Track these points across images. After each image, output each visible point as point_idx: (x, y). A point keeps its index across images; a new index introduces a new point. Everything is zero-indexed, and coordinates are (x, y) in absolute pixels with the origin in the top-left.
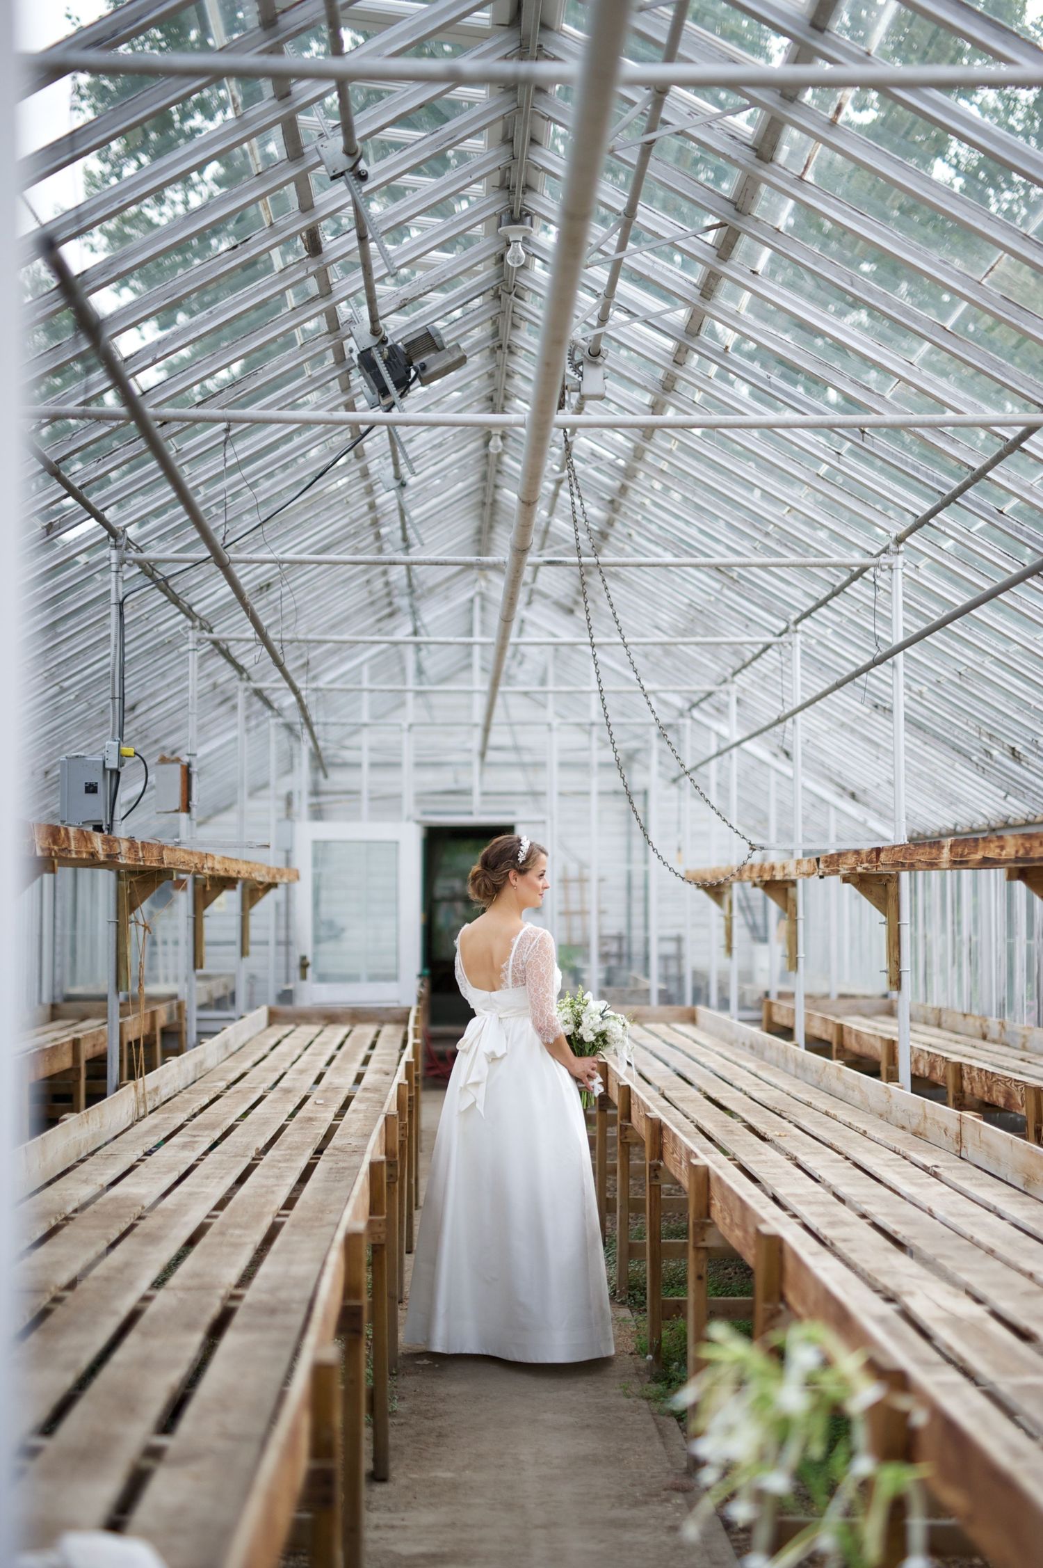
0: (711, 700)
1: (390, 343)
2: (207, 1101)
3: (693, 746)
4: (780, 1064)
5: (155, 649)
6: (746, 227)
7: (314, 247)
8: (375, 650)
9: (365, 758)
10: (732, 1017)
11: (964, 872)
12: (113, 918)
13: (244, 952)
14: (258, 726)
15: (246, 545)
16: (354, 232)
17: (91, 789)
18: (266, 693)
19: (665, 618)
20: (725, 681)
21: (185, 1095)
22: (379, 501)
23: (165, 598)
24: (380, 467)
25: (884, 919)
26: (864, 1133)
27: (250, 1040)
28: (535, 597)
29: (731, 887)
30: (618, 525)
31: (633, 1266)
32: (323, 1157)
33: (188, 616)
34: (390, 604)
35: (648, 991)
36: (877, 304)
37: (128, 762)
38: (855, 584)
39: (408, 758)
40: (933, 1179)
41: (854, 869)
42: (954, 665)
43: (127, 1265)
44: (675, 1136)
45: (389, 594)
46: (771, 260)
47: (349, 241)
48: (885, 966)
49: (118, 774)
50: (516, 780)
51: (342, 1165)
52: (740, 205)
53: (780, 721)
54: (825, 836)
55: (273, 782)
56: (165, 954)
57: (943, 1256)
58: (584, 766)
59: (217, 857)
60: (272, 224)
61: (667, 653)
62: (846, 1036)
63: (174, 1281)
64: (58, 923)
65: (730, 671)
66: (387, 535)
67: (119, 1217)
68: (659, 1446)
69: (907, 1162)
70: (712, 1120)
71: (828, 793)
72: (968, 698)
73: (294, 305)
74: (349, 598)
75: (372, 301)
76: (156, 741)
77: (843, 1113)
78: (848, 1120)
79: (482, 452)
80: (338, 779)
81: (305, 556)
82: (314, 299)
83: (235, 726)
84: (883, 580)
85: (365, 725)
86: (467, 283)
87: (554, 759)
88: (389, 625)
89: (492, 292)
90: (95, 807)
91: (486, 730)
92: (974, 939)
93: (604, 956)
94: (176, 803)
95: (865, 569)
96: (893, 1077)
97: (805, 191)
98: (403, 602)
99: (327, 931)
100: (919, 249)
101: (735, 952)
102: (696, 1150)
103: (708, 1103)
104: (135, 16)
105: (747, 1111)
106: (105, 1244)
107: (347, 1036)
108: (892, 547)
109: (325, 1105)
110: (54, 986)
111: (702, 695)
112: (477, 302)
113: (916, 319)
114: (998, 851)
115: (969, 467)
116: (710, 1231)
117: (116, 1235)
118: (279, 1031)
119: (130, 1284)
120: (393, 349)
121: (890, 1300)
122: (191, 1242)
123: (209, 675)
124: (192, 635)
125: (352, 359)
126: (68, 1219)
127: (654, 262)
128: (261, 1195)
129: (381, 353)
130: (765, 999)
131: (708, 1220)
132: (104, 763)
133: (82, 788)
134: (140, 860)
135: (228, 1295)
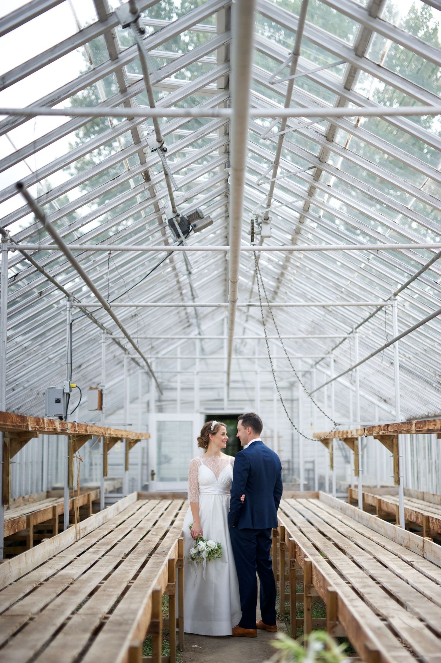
0: (324, 360)
1: (181, 216)
2: (107, 533)
3: (317, 380)
4: (352, 517)
5: (88, 342)
6: (324, 168)
7: (147, 178)
8: (182, 341)
9: (179, 386)
10: (334, 496)
11: (420, 435)
12: (67, 455)
13: (126, 469)
14: (134, 373)
15: (125, 299)
16: (163, 172)
17: (58, 401)
18: (136, 360)
19: (303, 327)
20: (329, 353)
21: (98, 530)
22: (181, 280)
23: (91, 321)
24: (181, 266)
25: (392, 454)
26: (384, 547)
27: (129, 506)
28: (249, 318)
29: (332, 440)
30: (281, 289)
31: (287, 604)
32: (152, 557)
33: (101, 328)
34: (188, 322)
35: (299, 485)
36: (379, 199)
37: (73, 390)
38: (379, 312)
39: (197, 386)
40: (410, 567)
41: (378, 433)
42: (422, 346)
43: (63, 604)
44: (300, 548)
45: (187, 318)
47: (162, 176)
48: (393, 475)
49: (69, 395)
50: (243, 395)
51: (159, 561)
52: (322, 159)
53: (350, 370)
54: (373, 419)
55: (140, 396)
56: (96, 469)
57: (409, 601)
58: (271, 389)
59: (112, 429)
60: (129, 170)
61: (305, 341)
62: (382, 504)
63: (81, 611)
64: (50, 456)
65: (331, 349)
66: (185, 293)
67: (62, 583)
69: (400, 559)
70: (320, 541)
71: (375, 400)
72: (430, 360)
73: (140, 201)
74: (171, 319)
75: (172, 199)
76: (91, 380)
77: (377, 538)
78: (378, 541)
79: (224, 259)
80: (167, 395)
81: (149, 304)
82: (148, 199)
83: (123, 374)
84: (390, 310)
85: (179, 372)
86: (215, 190)
87: (258, 386)
88: (188, 330)
89: (224, 194)
90: (60, 409)
91: (228, 374)
92: (437, 462)
94: (96, 406)
95: (382, 307)
96: (397, 522)
97: (347, 153)
98: (193, 321)
99: (163, 460)
100: (394, 176)
101: (334, 468)
102: (308, 555)
103: (319, 533)
104: (68, 90)
105: (335, 537)
106: (55, 595)
107: (170, 505)
108: (393, 297)
109: (156, 535)
110: (48, 484)
111: (320, 359)
112: (218, 198)
113: (395, 204)
114: (433, 426)
115: (422, 264)
116: (312, 589)
117: (60, 591)
118: (141, 502)
119: (63, 612)
120: (182, 218)
121: (384, 620)
122: (91, 594)
123: (112, 352)
124: (103, 336)
125: (165, 222)
126: (41, 584)
127: (289, 182)
128: (123, 574)
129: (177, 220)
130: (349, 489)
131: (312, 585)
132: (63, 390)
133: (54, 401)
134: (76, 431)
135: (103, 617)
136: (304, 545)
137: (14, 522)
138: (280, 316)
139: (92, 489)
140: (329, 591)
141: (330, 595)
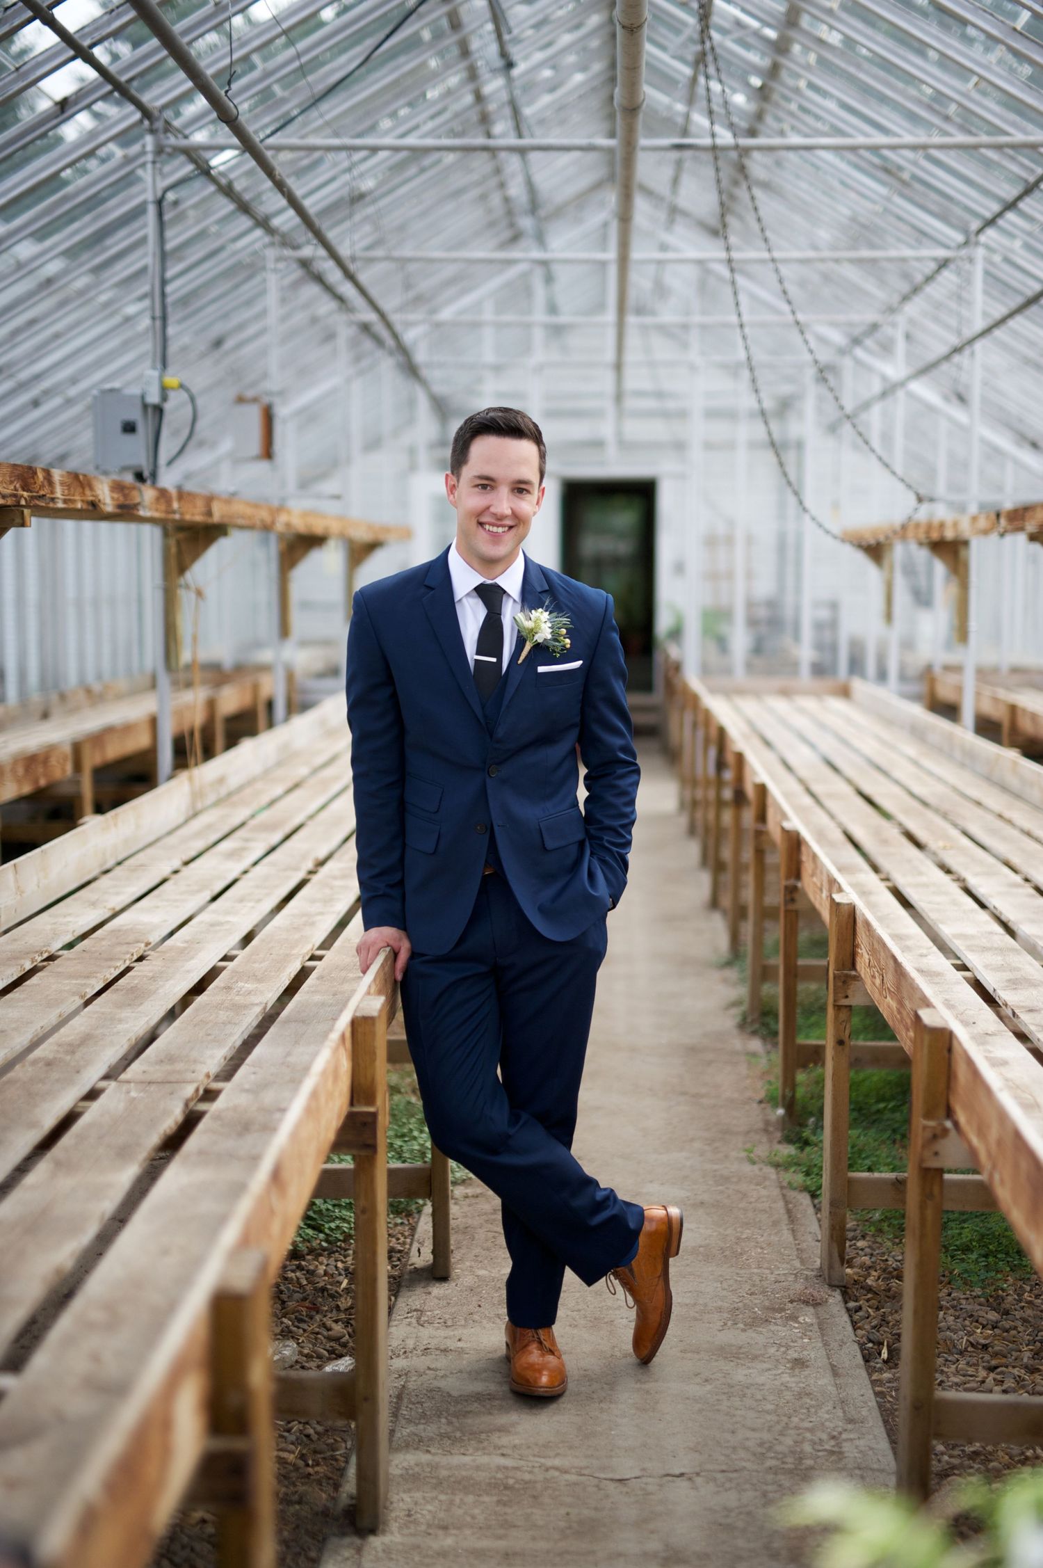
0: (877, 333)
3: (853, 389)
4: (945, 751)
10: (891, 692)
12: (158, 582)
14: (371, 367)
17: (129, 428)
18: (371, 328)
19: (824, 235)
20: (892, 310)
21: (259, 785)
22: (485, 90)
23: (234, 206)
29: (892, 546)
31: (767, 989)
33: (266, 230)
34: (512, 224)
35: (798, 662)
37: (172, 395)
39: (537, 403)
45: (509, 213)
49: (161, 410)
50: (656, 430)
53: (957, 350)
54: (1000, 489)
55: (388, 432)
58: (730, 415)
59: (295, 512)
62: (1020, 717)
65: (898, 298)
67: (114, 956)
68: (787, 1235)
70: (863, 825)
71: (1004, 442)
74: (464, 215)
78: (1027, 825)
79: (607, 28)
83: (338, 371)
85: (490, 366)
87: (698, 407)
88: (512, 251)
90: (134, 451)
91: (618, 366)
93: (752, 622)
98: (526, 223)
101: (895, 619)
105: (903, 811)
111: (865, 329)
116: (854, 986)
117: (100, 985)
123: (304, 307)
124: (271, 253)
126: (51, 958)
128: (297, 929)
130: (927, 675)
131: (853, 973)
132: (143, 397)
133: (118, 427)
134: (174, 512)
135: (201, 1092)
136: (821, 836)
137: (32, 761)
139: (265, 668)
140: (925, 1027)
141: (927, 1038)
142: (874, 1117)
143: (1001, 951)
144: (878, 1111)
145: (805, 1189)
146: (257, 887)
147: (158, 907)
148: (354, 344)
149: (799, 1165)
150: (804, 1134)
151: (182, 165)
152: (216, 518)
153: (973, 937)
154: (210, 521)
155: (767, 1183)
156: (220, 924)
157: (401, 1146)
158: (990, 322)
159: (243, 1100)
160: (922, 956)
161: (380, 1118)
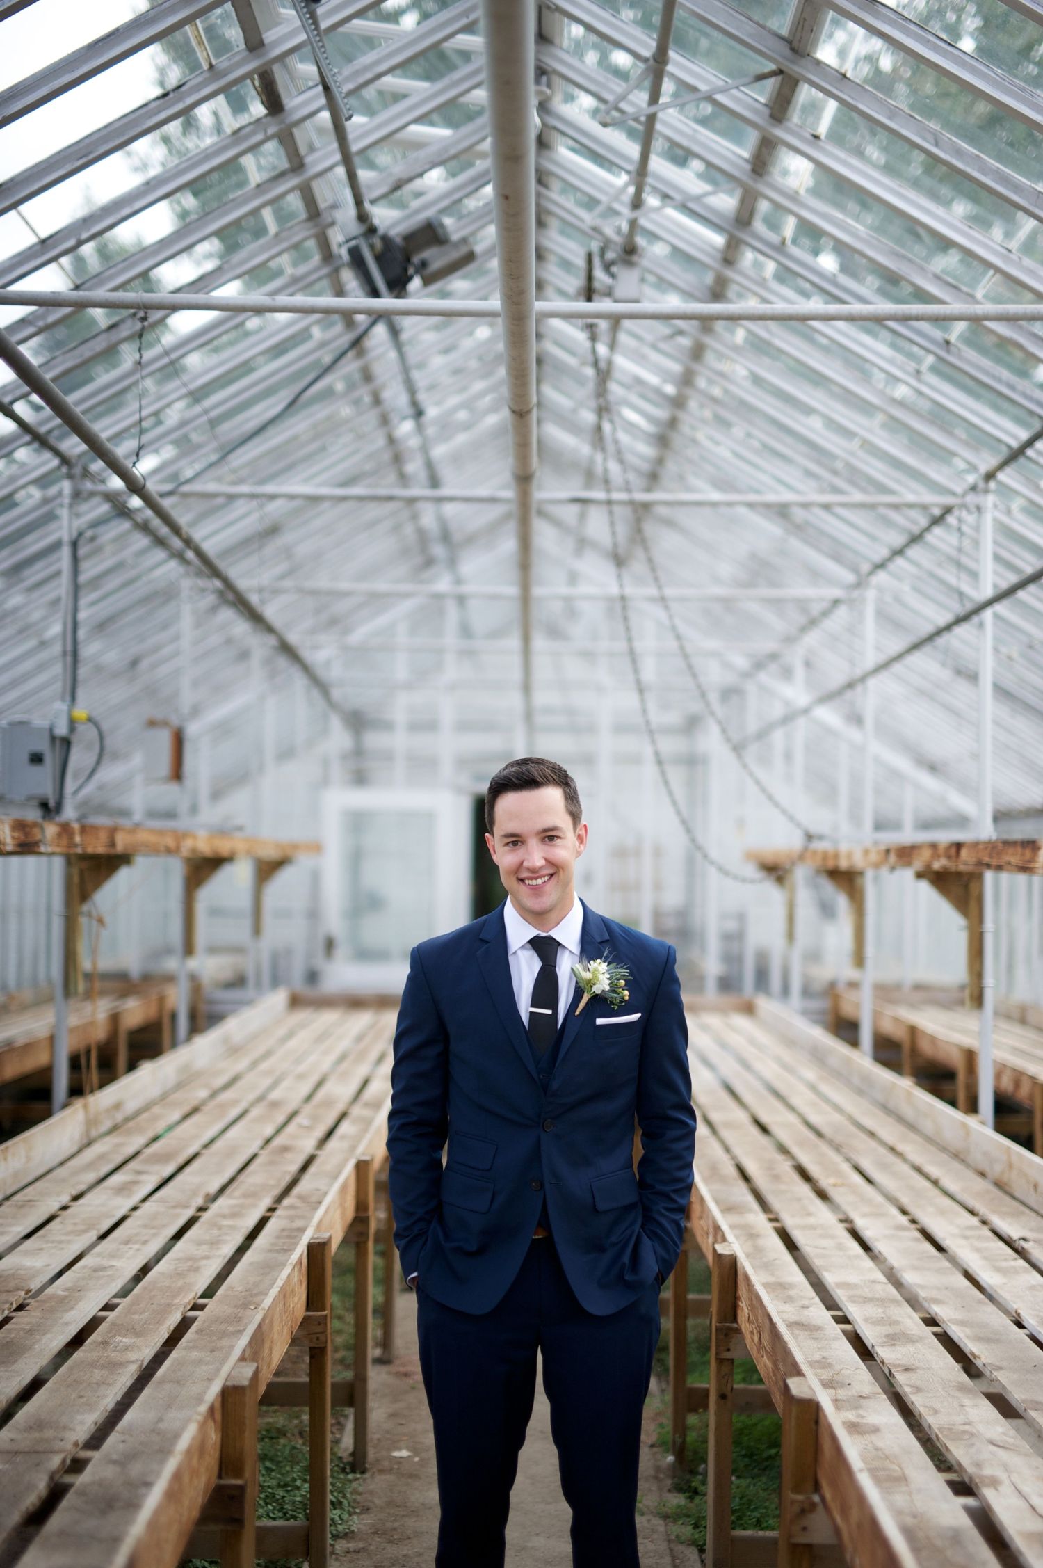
0: (777, 662)
1: (380, 232)
3: (755, 713)
4: (840, 1075)
6: (805, 73)
7: (274, 102)
8: (410, 602)
9: (402, 718)
10: (792, 1009)
12: (62, 910)
13: (257, 929)
17: (36, 759)
19: (725, 568)
20: (791, 640)
22: (397, 433)
24: (392, 393)
25: (964, 923)
26: (935, 1183)
27: (259, 1032)
29: (792, 870)
30: (670, 465)
32: (279, 1211)
33: (180, 562)
34: (425, 552)
35: (704, 977)
36: (969, 170)
37: (80, 728)
38: (936, 530)
39: (447, 718)
40: (1021, 1262)
41: (930, 864)
46: (836, 121)
49: (69, 743)
52: (798, 43)
53: (850, 685)
60: (211, 66)
61: (728, 608)
62: (920, 1040)
65: (796, 629)
66: (411, 472)
69: (987, 1231)
71: (903, 764)
73: (259, 179)
75: (354, 181)
77: (913, 1149)
78: (918, 1160)
80: (373, 740)
82: (280, 174)
84: (969, 525)
85: (403, 686)
87: (606, 722)
88: (426, 573)
90: (41, 780)
91: (527, 688)
95: (948, 510)
96: (972, 1107)
98: (438, 550)
99: (363, 904)
101: (796, 938)
102: (724, 1225)
103: (754, 1132)
105: (799, 1143)
108: (981, 485)
109: (310, 1128)
111: (768, 657)
116: (735, 1339)
118: (302, 1015)
120: (386, 239)
121: (963, 1488)
124: (186, 582)
125: (340, 257)
127: (695, 131)
129: (372, 247)
130: (831, 990)
131: (735, 1325)
132: (51, 730)
133: (25, 757)
134: (76, 845)
135: (68, 1462)
138: (666, 542)
139: (170, 979)
140: (792, 1397)
141: (794, 1410)
142: (766, 1463)
143: (882, 1302)
144: (770, 1457)
145: (693, 1543)
146: (145, 1226)
147: (41, 1249)
148: (267, 662)
149: (688, 1516)
150: (693, 1484)
151: (98, 505)
152: (120, 848)
153: (854, 1286)
154: (112, 851)
155: (655, 1536)
156: (104, 1269)
157: (283, 1497)
158: (882, 658)
159: (109, 1472)
160: (803, 1307)
161: (248, 1490)
